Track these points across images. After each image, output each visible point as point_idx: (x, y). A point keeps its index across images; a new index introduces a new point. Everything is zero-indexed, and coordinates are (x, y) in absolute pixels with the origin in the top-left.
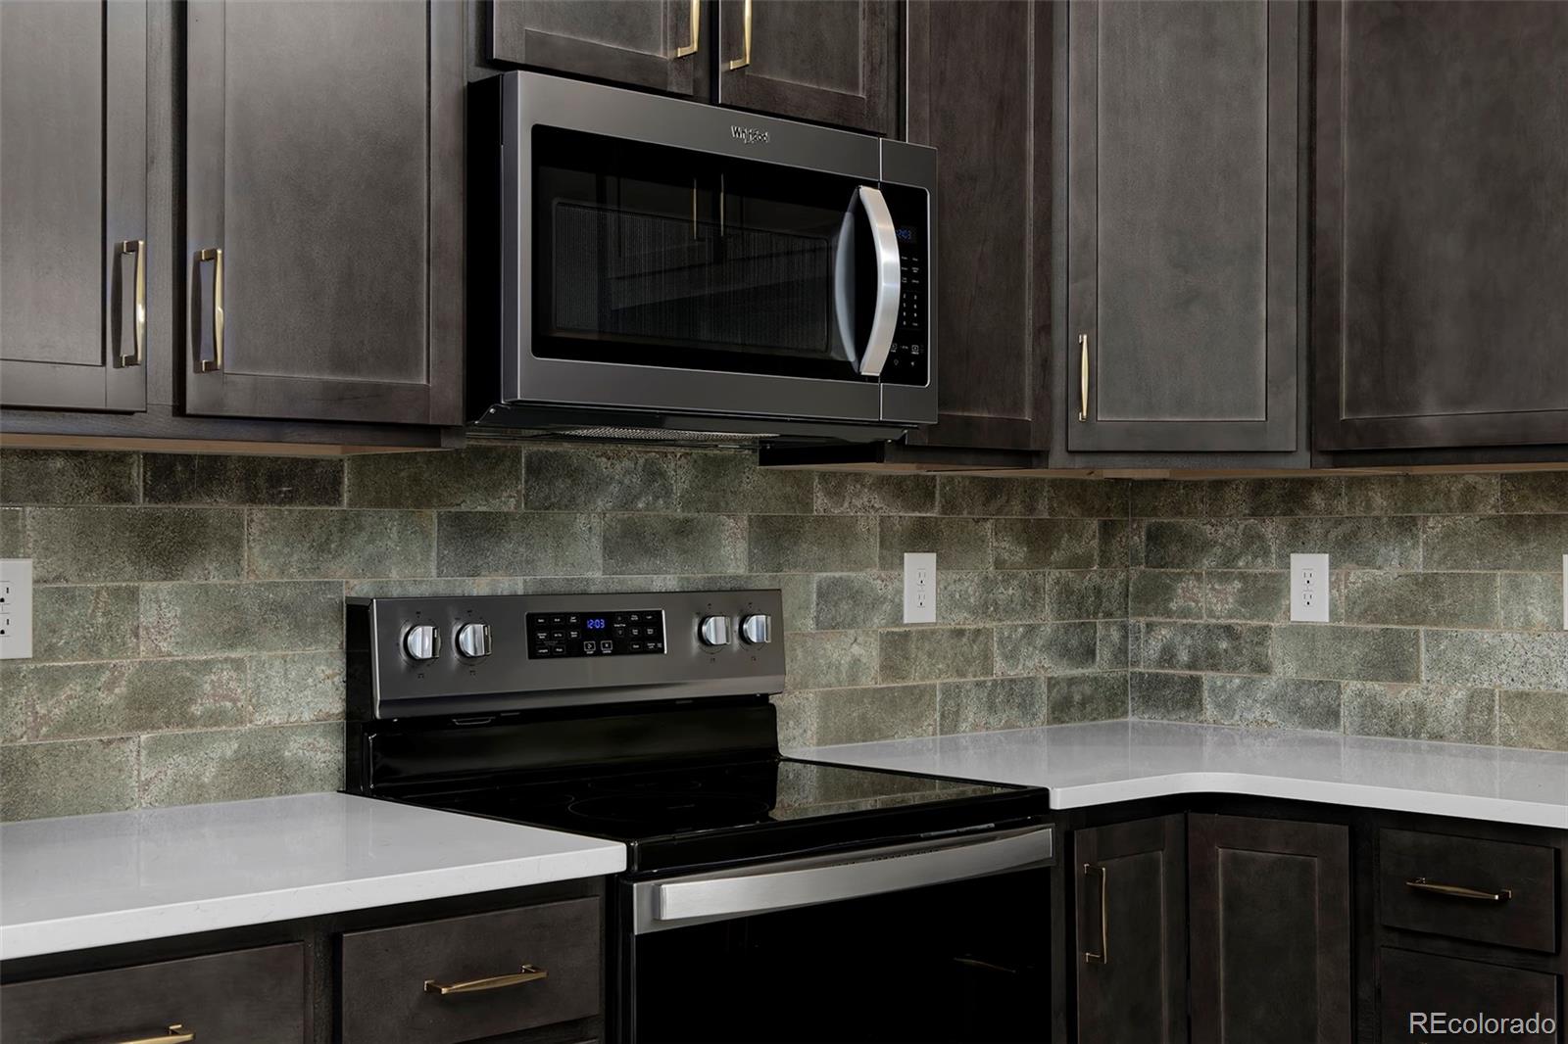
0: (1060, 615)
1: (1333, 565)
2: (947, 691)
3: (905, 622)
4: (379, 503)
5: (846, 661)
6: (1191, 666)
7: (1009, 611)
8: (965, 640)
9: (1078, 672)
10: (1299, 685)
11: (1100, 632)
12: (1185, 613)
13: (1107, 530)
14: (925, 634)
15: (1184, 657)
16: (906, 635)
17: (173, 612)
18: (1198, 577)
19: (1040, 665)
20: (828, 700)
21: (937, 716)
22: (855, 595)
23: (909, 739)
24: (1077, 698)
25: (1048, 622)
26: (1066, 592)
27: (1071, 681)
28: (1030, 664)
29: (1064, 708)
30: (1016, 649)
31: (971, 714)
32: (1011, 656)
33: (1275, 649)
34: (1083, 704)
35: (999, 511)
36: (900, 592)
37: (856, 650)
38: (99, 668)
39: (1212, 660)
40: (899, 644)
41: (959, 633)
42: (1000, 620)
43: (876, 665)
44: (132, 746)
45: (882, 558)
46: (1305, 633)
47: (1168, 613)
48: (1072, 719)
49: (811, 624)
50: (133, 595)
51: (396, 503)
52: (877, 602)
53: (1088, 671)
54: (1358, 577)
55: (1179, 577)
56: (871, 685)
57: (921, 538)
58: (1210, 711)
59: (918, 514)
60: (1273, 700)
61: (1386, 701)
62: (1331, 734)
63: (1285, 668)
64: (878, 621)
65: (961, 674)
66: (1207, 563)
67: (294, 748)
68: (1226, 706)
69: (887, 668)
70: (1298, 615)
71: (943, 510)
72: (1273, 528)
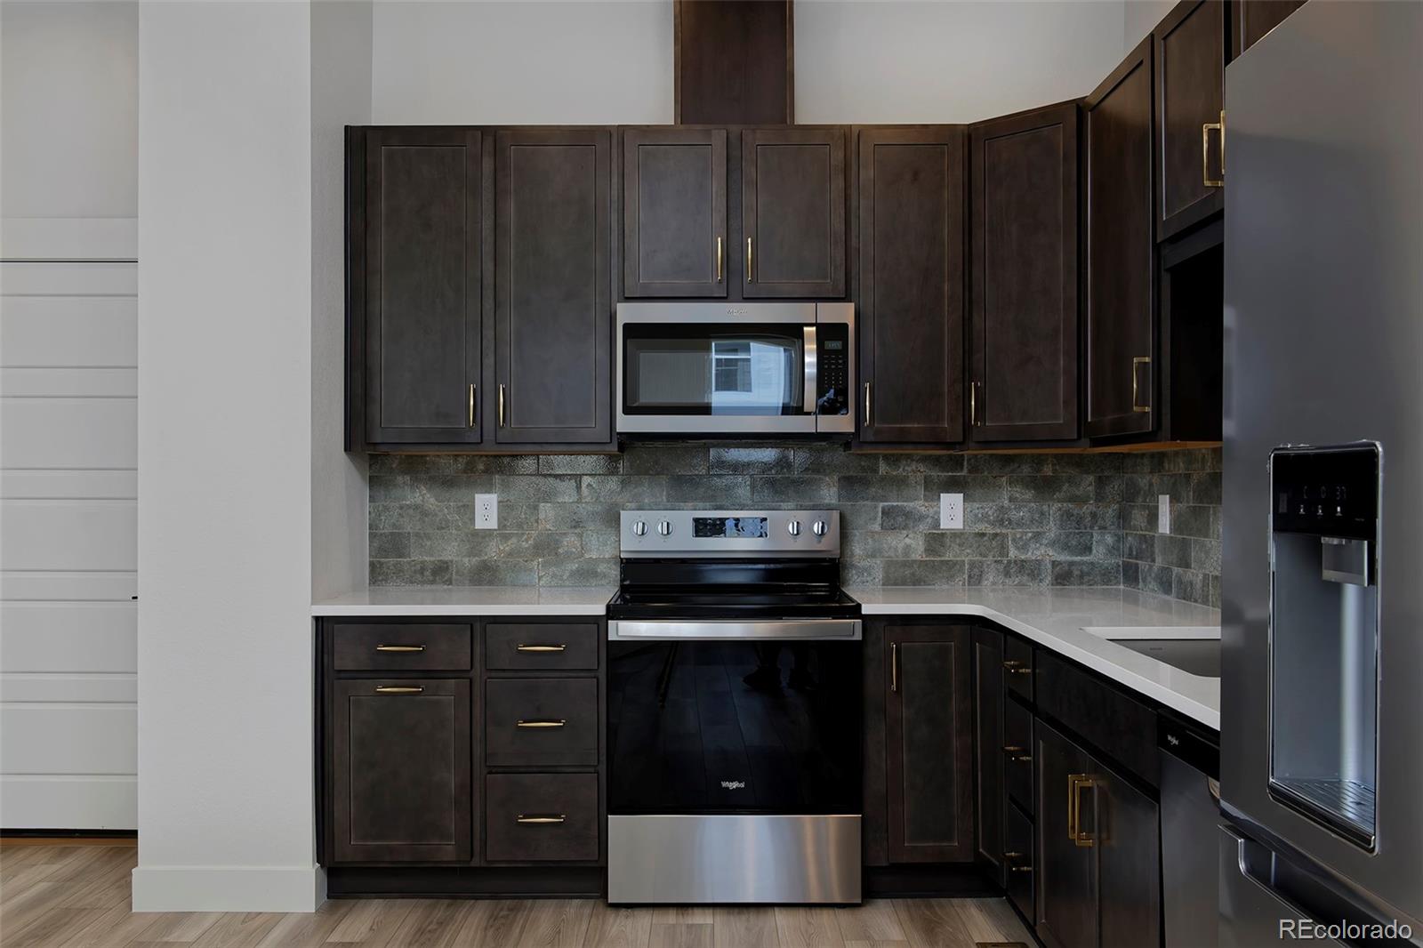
0: (1061, 527)
1: (1171, 502)
2: (972, 565)
3: (942, 527)
4: (638, 473)
5: (901, 546)
7: (1020, 524)
8: (985, 538)
9: (1077, 559)
10: (1162, 570)
11: (1096, 537)
12: (1135, 528)
13: (1101, 482)
14: (956, 535)
15: (1135, 552)
16: (942, 535)
17: (551, 514)
18: (1137, 507)
19: (1044, 553)
20: (890, 564)
21: (966, 576)
22: (908, 515)
23: (946, 587)
24: (1076, 573)
25: (1052, 530)
26: (1068, 515)
27: (1072, 564)
28: (1038, 553)
29: (1063, 577)
30: (1025, 544)
31: (990, 577)
32: (1023, 548)
33: (1156, 549)
34: (1081, 576)
35: (1012, 471)
36: (938, 513)
37: (908, 541)
38: (523, 534)
39: (1141, 554)
40: (937, 540)
41: (981, 535)
42: (1012, 529)
43: (921, 549)
44: (535, 563)
45: (925, 496)
47: (1130, 528)
48: (1071, 584)
49: (877, 527)
50: (536, 508)
51: (646, 473)
52: (922, 518)
53: (1085, 559)
54: (1176, 509)
55: (1133, 507)
56: (919, 558)
57: (952, 486)
58: (1141, 585)
59: (950, 474)
60: (1156, 578)
61: (1184, 579)
63: (1159, 560)
64: (923, 528)
65: (984, 555)
66: (1140, 500)
67: (601, 568)
68: (1145, 580)
69: (929, 550)
70: (1160, 531)
71: (970, 472)
72: (1155, 480)
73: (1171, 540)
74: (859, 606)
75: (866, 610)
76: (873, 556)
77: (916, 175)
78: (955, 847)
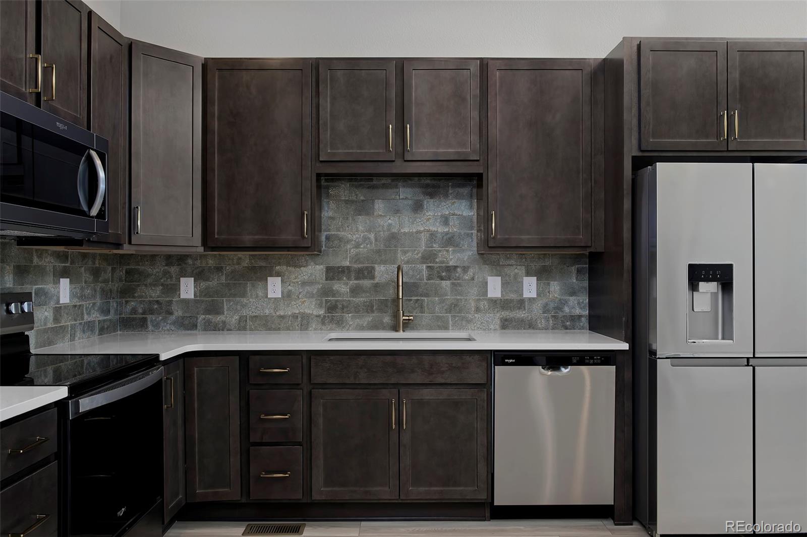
0: (101, 299)
1: (195, 281)
2: (72, 327)
3: (61, 302)
5: (43, 318)
6: (144, 313)
7: (88, 298)
8: (77, 308)
9: (106, 318)
10: (183, 318)
11: (111, 304)
12: (141, 297)
13: (114, 270)
14: (66, 306)
15: (140, 311)
16: (60, 308)
18: (146, 285)
19: (96, 316)
21: (69, 336)
22: (46, 294)
23: (62, 344)
24: (106, 326)
25: (98, 301)
26: (103, 290)
27: (104, 321)
28: (94, 316)
29: (102, 331)
30: (90, 311)
31: (78, 334)
32: (89, 314)
33: (174, 307)
35: (86, 264)
36: (59, 292)
37: (46, 313)
39: (151, 312)
40: (58, 311)
41: (75, 306)
42: (86, 301)
43: (52, 319)
45: (54, 280)
46: (186, 302)
47: (134, 297)
48: (104, 334)
52: (52, 296)
53: (108, 317)
54: (203, 285)
55: (138, 286)
56: (51, 326)
57: (65, 273)
58: (150, 327)
59: (63, 265)
60: (174, 323)
61: (213, 321)
62: (194, 332)
63: (178, 313)
64: (52, 304)
65: (75, 320)
66: (149, 281)
68: (156, 326)
69: (55, 319)
71: (71, 264)
72: (174, 270)
73: (195, 301)
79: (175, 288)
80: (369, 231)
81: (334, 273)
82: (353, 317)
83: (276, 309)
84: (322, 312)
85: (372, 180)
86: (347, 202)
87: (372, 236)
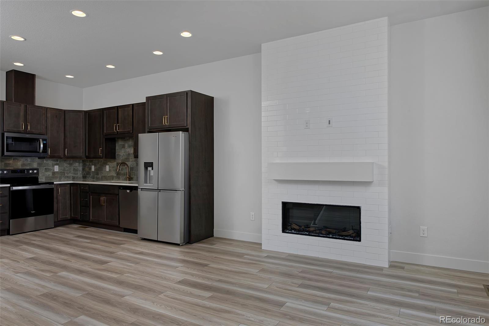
1: (94, 166)
2: (60, 177)
3: (55, 171)
5: (48, 174)
9: (76, 175)
11: (79, 172)
12: (86, 170)
13: (79, 164)
14: (57, 172)
15: (86, 174)
19: (71, 175)
21: (59, 179)
22: (49, 169)
25: (72, 171)
29: (74, 179)
31: (63, 178)
34: (76, 178)
35: (66, 162)
36: (54, 168)
39: (87, 174)
40: (54, 173)
41: (61, 172)
42: (66, 171)
43: (51, 175)
45: (52, 166)
49: (44, 171)
52: (51, 170)
55: (85, 168)
57: (56, 165)
59: (56, 163)
60: (91, 177)
61: (97, 177)
62: (94, 179)
63: (91, 175)
65: (62, 175)
66: (87, 166)
68: (88, 178)
69: (53, 175)
70: (92, 170)
71: (59, 162)
72: (91, 164)
73: (94, 172)
74: (53, 183)
75: (55, 183)
76: (43, 176)
77: (56, 116)
78: (68, 217)
79: (90, 169)
80: (124, 153)
81: (118, 164)
82: (121, 177)
83: (108, 174)
84: (116, 175)
85: (125, 138)
86: (120, 145)
87: (125, 154)
